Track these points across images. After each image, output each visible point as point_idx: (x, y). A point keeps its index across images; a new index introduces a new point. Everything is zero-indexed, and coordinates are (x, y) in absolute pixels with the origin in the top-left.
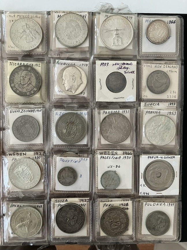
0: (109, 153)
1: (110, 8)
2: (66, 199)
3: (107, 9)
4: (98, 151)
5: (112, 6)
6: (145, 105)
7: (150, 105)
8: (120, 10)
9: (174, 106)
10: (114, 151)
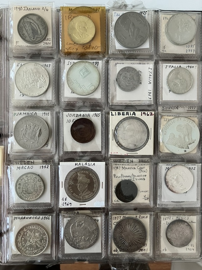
0: (124, 161)
1: (124, 4)
2: (78, 212)
3: (120, 6)
4: (112, 159)
5: (126, 2)
6: (163, 109)
7: (169, 109)
8: (134, 7)
9: (194, 110)
10: (130, 159)
